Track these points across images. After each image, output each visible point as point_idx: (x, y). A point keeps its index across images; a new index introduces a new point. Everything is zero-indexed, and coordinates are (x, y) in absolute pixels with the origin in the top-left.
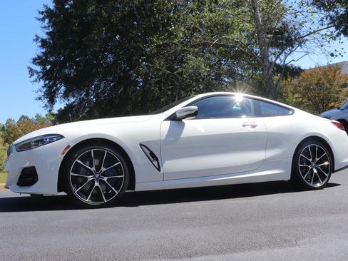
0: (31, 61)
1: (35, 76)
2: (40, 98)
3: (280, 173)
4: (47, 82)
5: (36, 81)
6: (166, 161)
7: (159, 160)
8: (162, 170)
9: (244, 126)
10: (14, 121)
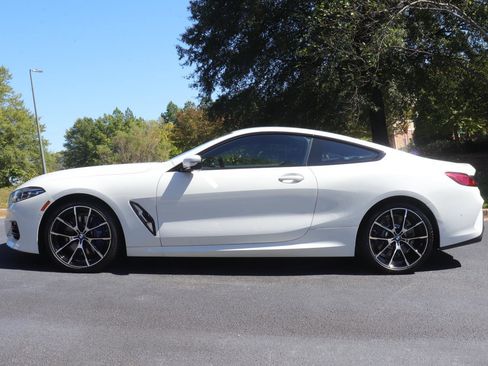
0: (181, 38)
1: (186, 57)
2: (195, 85)
3: (338, 246)
4: (201, 65)
5: (186, 63)
6: (164, 224)
7: (156, 221)
8: (158, 233)
9: (281, 180)
10: (193, 104)
